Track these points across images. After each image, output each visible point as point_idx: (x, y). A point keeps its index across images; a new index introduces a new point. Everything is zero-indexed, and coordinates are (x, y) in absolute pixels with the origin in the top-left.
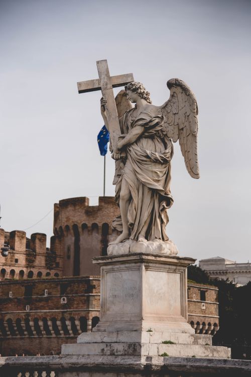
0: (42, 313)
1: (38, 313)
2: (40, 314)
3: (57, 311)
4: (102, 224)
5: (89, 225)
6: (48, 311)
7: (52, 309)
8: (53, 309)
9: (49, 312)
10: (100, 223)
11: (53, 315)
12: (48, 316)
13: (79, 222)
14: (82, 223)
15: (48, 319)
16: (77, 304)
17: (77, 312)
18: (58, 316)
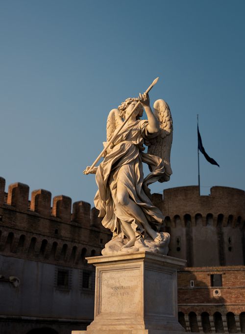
0: (188, 307)
1: (183, 307)
2: (186, 308)
3: (208, 304)
4: (218, 214)
5: (204, 215)
6: (196, 304)
7: (201, 303)
8: (203, 302)
9: (198, 306)
10: (215, 213)
11: (203, 309)
12: (197, 310)
13: (193, 212)
14: (196, 213)
15: (197, 314)
16: (236, 297)
17: (238, 307)
18: (210, 310)
